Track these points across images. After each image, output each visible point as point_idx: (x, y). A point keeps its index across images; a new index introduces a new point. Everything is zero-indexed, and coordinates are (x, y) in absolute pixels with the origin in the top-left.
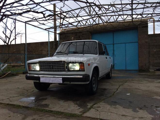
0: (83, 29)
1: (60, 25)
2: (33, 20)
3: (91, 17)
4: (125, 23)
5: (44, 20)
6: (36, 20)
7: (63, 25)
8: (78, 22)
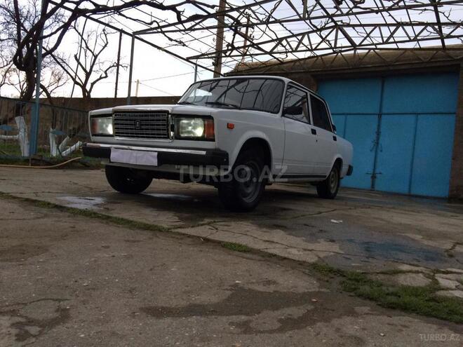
0: (293, 64)
1: (228, 50)
2: (152, 29)
3: (315, 29)
4: (423, 52)
5: (180, 31)
6: (159, 30)
7: (234, 48)
8: (276, 40)
